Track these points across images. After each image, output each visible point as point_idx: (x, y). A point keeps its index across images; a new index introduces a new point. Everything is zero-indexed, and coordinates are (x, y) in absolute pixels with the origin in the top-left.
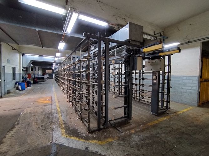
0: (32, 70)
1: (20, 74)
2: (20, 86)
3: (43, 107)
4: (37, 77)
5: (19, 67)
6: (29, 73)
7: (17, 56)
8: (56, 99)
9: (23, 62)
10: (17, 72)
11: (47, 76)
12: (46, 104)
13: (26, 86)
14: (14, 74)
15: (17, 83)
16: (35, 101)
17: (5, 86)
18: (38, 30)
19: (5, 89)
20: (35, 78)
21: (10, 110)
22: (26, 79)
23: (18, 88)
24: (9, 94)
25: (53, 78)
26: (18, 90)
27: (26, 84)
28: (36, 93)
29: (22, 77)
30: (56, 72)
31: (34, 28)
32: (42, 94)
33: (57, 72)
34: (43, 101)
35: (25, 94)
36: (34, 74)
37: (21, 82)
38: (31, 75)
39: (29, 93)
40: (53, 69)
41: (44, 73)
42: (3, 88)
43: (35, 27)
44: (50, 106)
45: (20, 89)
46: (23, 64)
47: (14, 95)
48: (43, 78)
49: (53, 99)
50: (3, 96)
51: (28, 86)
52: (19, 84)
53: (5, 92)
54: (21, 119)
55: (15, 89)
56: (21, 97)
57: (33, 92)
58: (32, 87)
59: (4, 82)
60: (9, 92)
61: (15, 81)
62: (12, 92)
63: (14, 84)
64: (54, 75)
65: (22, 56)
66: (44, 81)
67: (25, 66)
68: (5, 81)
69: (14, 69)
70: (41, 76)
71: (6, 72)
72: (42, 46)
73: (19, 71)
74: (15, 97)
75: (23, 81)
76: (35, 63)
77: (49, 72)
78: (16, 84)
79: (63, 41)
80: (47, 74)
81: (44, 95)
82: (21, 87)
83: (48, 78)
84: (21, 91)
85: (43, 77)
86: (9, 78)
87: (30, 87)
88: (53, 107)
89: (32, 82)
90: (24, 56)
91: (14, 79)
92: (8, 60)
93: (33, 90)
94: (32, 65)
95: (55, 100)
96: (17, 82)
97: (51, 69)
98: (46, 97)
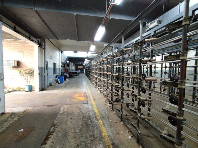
0: (68, 66)
1: (59, 69)
2: (59, 80)
3: (79, 106)
4: (72, 72)
5: (58, 63)
6: (66, 68)
7: (58, 53)
8: (91, 95)
9: (62, 59)
10: (57, 67)
11: (79, 71)
12: (81, 101)
13: (64, 79)
14: (55, 69)
16: (71, 96)
17: (48, 79)
18: (76, 15)
19: (48, 82)
20: (70, 72)
21: (48, 106)
22: (64, 73)
23: (57, 82)
24: (51, 87)
25: (83, 73)
26: (57, 83)
27: (64, 78)
28: (71, 87)
29: (61, 72)
30: (86, 68)
31: (71, 13)
32: (76, 88)
33: (88, 67)
34: (78, 97)
35: (63, 87)
36: (69, 69)
37: (60, 76)
38: (67, 70)
39: (65, 86)
40: (84, 65)
41: (77, 69)
42: (46, 81)
43: (73, 11)
44: (86, 105)
45: (59, 82)
46: (62, 60)
47: (54, 88)
48: (76, 73)
49: (88, 95)
50: (46, 89)
51: (65, 80)
52: (59, 78)
53: (48, 85)
54: (57, 122)
55: (56, 82)
56: (60, 90)
57: (69, 85)
58: (68, 80)
59: (48, 76)
60: (51, 85)
61: (55, 75)
62: (53, 85)
63: (55, 77)
64: (84, 70)
65: (61, 53)
66: (77, 76)
67: (63, 61)
68: (48, 74)
69: (55, 64)
70: (74, 71)
71: (49, 67)
72: (78, 39)
73: (59, 66)
74: (55, 90)
75: (61, 75)
76: (70, 59)
77: (81, 68)
78: (56, 77)
79: (103, 25)
80: (79, 69)
81: (78, 90)
82: (60, 81)
83: (80, 73)
84: (60, 84)
85: (76, 71)
86: (51, 72)
87: (67, 81)
88: (90, 107)
89: (68, 76)
90: (62, 53)
91: (55, 74)
92: (50, 56)
93: (68, 83)
94: (68, 62)
95: (90, 97)
96: (57, 76)
97: (82, 65)
98: (81, 92)
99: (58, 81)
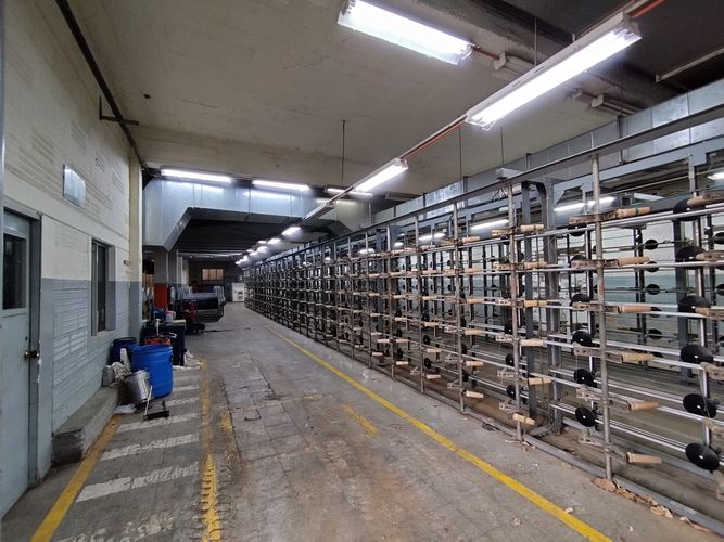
1: (134, 287)
2: (141, 376)
5: (126, 245)
6: (162, 281)
10: (120, 273)
14: (103, 287)
15: (124, 352)
22: (162, 318)
23: (127, 394)
25: (231, 300)
26: (128, 409)
38: (169, 290)
41: (194, 281)
45: (145, 393)
52: (138, 361)
55: (113, 396)
61: (105, 338)
63: (105, 356)
64: (237, 289)
71: (44, 275)
73: (130, 268)
77: (213, 278)
78: (113, 356)
82: (150, 382)
91: (102, 326)
96: (118, 343)
99: (136, 386)
